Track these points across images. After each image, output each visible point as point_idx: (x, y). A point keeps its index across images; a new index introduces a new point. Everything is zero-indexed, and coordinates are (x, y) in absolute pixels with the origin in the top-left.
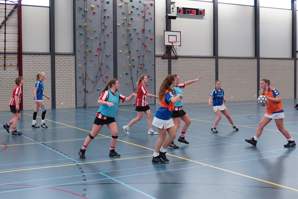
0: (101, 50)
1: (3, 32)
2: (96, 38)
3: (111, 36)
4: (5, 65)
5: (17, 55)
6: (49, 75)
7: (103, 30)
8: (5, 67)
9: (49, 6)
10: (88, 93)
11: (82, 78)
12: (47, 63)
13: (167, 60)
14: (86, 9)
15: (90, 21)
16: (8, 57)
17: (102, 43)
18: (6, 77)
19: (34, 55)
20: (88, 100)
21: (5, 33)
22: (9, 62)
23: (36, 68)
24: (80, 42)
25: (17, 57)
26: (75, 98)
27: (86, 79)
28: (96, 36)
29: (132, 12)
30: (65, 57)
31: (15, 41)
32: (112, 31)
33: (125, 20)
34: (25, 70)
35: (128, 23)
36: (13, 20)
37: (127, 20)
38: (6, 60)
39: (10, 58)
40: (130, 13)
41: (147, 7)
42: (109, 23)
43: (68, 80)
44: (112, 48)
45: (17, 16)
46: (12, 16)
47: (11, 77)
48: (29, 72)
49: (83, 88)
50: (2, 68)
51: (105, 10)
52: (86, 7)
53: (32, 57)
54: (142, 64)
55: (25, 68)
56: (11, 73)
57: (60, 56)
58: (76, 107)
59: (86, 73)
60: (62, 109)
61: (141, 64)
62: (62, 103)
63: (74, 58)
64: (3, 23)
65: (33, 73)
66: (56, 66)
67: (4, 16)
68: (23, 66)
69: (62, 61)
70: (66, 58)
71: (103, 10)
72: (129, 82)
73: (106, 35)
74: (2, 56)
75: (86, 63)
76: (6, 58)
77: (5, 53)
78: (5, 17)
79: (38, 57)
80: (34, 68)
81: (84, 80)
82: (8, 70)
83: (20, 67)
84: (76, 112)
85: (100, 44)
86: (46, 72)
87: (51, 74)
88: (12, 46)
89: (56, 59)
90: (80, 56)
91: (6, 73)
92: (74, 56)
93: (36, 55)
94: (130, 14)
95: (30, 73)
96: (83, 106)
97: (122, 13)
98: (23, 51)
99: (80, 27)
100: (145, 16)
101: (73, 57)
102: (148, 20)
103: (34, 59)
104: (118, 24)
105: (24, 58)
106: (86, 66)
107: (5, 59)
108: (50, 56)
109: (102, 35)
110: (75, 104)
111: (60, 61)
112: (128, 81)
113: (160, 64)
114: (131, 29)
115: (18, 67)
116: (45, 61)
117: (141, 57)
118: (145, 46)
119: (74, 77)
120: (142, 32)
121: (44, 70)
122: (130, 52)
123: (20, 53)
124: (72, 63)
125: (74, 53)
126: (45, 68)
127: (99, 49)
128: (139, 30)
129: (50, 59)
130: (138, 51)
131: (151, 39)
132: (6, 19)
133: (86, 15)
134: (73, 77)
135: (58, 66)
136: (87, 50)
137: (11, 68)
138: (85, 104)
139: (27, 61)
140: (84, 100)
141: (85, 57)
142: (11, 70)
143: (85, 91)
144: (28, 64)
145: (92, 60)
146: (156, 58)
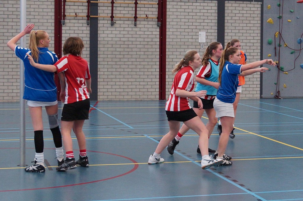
4: (136, 18)
8: (136, 21)
10: (283, 71)
11: (274, 43)
12: (210, 14)
18: (138, 39)
20: (283, 84)
22: (143, 13)
23: (191, 24)
25: (158, 4)
26: (259, 79)
27: (280, 46)
34: (172, 27)
38: (138, 9)
39: (144, 4)
43: (248, 48)
47: (146, 40)
48: (179, 30)
50: (131, 23)
55: (171, 23)
56: (146, 33)
58: (261, 97)
59: (280, 34)
63: (260, 6)
65: (184, 34)
66: (226, 21)
68: (167, 20)
69: (238, 12)
70: (244, 5)
74: (131, 2)
75: (281, 15)
76: (138, 5)
79: (194, 4)
80: (187, 24)
81: (278, 48)
82: (140, 26)
83: (162, 21)
84: (261, 106)
86: (209, 31)
89: (226, 8)
90: (270, 3)
91: (138, 33)
92: (260, 3)
95: (179, 33)
96: (273, 96)
101: (258, 5)
103: (187, 7)
107: (136, 7)
108: (216, 2)
110: (259, 92)
111: (233, 11)
115: (158, 21)
119: (259, 41)
121: (205, 27)
124: (256, 15)
126: (206, 24)
129: (216, 8)
134: (256, 41)
135: (229, 21)
137: (146, 23)
138: (278, 92)
139: (175, 10)
140: (275, 84)
141: (280, 5)
142: (146, 26)
143: (279, 69)
144: (176, 17)
145: (292, 11)
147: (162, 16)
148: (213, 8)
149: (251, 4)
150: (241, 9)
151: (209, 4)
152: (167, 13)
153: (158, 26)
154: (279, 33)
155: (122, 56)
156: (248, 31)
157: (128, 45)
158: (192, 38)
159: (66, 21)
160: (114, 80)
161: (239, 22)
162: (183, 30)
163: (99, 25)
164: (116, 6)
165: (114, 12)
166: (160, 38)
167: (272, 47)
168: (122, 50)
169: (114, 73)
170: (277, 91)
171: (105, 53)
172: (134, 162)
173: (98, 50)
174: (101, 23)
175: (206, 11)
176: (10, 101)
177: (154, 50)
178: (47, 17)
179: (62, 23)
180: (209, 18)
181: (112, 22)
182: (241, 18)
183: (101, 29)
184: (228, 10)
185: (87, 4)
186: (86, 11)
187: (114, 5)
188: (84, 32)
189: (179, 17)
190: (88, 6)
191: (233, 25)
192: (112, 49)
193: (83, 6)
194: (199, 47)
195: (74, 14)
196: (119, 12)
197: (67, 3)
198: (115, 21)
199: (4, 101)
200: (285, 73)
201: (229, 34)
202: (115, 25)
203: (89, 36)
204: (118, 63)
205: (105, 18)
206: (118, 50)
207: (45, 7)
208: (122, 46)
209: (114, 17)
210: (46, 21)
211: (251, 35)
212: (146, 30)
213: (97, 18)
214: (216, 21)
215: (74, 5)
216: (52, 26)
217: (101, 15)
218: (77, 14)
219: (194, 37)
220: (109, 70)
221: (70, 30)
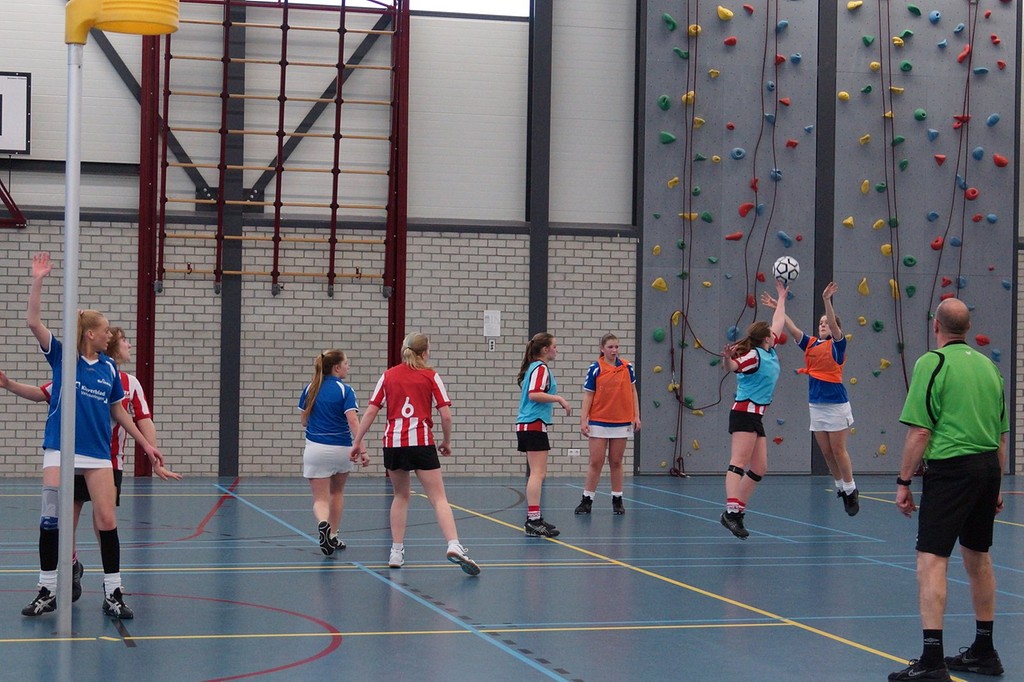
0: (758, 212)
1: (330, 129)
2: (738, 157)
3: (808, 149)
4: (331, 276)
5: (384, 232)
6: (520, 324)
7: (771, 121)
8: (331, 283)
9: (527, 14)
10: (691, 408)
11: (668, 340)
12: (512, 269)
14: (692, 27)
15: (713, 79)
16: (346, 238)
17: (764, 183)
18: (336, 329)
19: (456, 235)
20: (691, 441)
21: (337, 137)
22: (349, 263)
23: (466, 291)
24: (663, 178)
25: (386, 243)
27: (683, 346)
28: (736, 149)
29: (907, 36)
30: (594, 244)
31: (380, 170)
32: (812, 125)
33: (874, 72)
34: (418, 298)
35: (887, 88)
36: (374, 78)
37: (885, 71)
38: (337, 255)
39: (353, 243)
40: (898, 40)
41: (982, 14)
42: (800, 89)
44: (810, 207)
45: (389, 60)
46: (368, 61)
47: (356, 329)
48: (435, 306)
49: (671, 387)
50: (320, 289)
51: (780, 30)
52: (693, 17)
53: (446, 242)
54: (952, 279)
55: (418, 290)
56: (356, 313)
57: (571, 237)
58: (636, 473)
59: (684, 317)
60: (571, 479)
61: (949, 282)
62: (574, 453)
63: (634, 247)
64: (329, 93)
65: (448, 315)
66: (550, 285)
67: (337, 62)
68: (408, 281)
69: (579, 261)
70: (597, 246)
71: (772, 27)
72: (887, 365)
73: (782, 141)
74: (320, 237)
75: (686, 269)
76: (337, 246)
77: (334, 224)
78: (340, 66)
79: (474, 243)
80: (454, 291)
81: (678, 351)
82: (342, 296)
83: (394, 285)
85: (754, 187)
86: (509, 308)
87: (527, 317)
88: (365, 195)
89: (551, 253)
90: (658, 240)
91: (337, 312)
92: (633, 240)
93: (464, 235)
94: (898, 47)
95: (435, 314)
96: (667, 470)
97: (861, 41)
98: (408, 216)
99: (665, 106)
100: (970, 53)
101: (629, 246)
102: (983, 72)
103: (455, 250)
104: (843, 93)
105: (415, 243)
106: (686, 288)
107: (332, 251)
108: (527, 237)
109: (766, 143)
110: (632, 460)
111: (570, 261)
112: (884, 361)
114: (903, 114)
115: (385, 285)
116: (502, 260)
117: (947, 247)
118: (971, 197)
119: (632, 334)
120: (955, 128)
121: (500, 300)
122: (893, 224)
123: (396, 225)
124: (625, 271)
125: (635, 227)
126: (502, 292)
127: (750, 207)
128: (941, 119)
129: (527, 252)
130: (932, 218)
131: (1000, 164)
132: (343, 72)
133: (692, 54)
134: (624, 334)
135: (559, 285)
136: (694, 215)
137: (357, 288)
138: (678, 461)
139: (427, 257)
140: (671, 439)
141: (683, 244)
142: (357, 296)
143: (681, 402)
144: (428, 274)
145: (714, 259)
146: (1019, 251)
147: (395, 273)
148: (519, 252)
149: (612, 242)
150: (588, 254)
151: (510, 244)
152: (409, 265)
153: (385, 296)
154: (682, 313)
155: (297, 369)
156: (604, 310)
157: (313, 341)
158: (468, 327)
159: (166, 284)
160: (277, 427)
161: (582, 286)
162: (446, 307)
163: (244, 294)
164: (285, 247)
165: (281, 261)
166: (389, 326)
167: (665, 347)
168: (299, 353)
169: (277, 411)
170: (677, 458)
171: (258, 360)
172: (333, 630)
173: (242, 353)
174: (248, 289)
175: (501, 260)
176: (31, 475)
177: (376, 354)
178: (121, 275)
179: (156, 289)
180: (509, 276)
181: (275, 286)
182: (587, 278)
183: (248, 302)
184: (555, 256)
185: (215, 243)
186: (214, 260)
187: (281, 244)
188: (209, 310)
189: (435, 274)
190: (219, 247)
191: (568, 293)
192: (273, 352)
193: (205, 247)
194: (483, 347)
195: (185, 267)
196: (291, 262)
197: (167, 241)
198: (282, 285)
199: (17, 475)
200: (695, 412)
201: (558, 317)
202: (283, 294)
203: (218, 319)
204: (287, 386)
205: (258, 277)
206: (288, 353)
207: (117, 249)
208: (297, 345)
209: (279, 274)
210: (117, 283)
211: (613, 318)
212: (357, 305)
213: (238, 278)
214: (527, 285)
215: (185, 246)
216: (131, 295)
217: (249, 269)
218: (192, 266)
219: (472, 323)
220: (267, 402)
221: (174, 304)
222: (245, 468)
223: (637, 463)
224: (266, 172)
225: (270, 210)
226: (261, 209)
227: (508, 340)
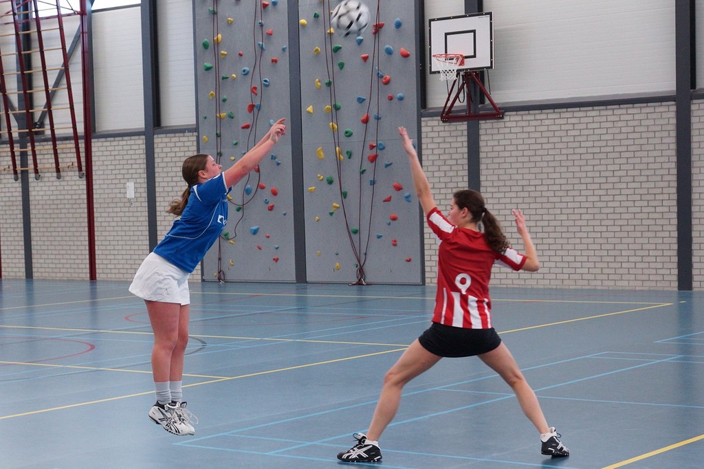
2: (246, 73)
3: (284, 64)
6: (143, 190)
12: (138, 157)
13: (463, 127)
15: (230, 24)
20: (228, 261)
32: (286, 46)
42: (277, 22)
44: (287, 102)
57: (165, 135)
58: (203, 280)
63: (195, 138)
66: (156, 165)
69: (169, 150)
70: (176, 139)
79: (121, 143)
80: (113, 172)
86: (138, 181)
87: (146, 185)
89: (155, 146)
90: (205, 133)
92: (195, 134)
93: (116, 139)
101: (190, 138)
103: (113, 148)
104: (303, 21)
108: (143, 137)
112: (335, 204)
113: (440, 140)
117: (371, 120)
118: (385, 83)
120: (374, 33)
121: (133, 176)
125: (197, 126)
130: (360, 101)
131: (406, 55)
135: (160, 165)
145: (235, 142)
146: (422, 119)
149: (184, 136)
150: (173, 145)
151: (136, 142)
158: (120, 193)
171: (37, 216)
194: (128, 205)
219: (122, 191)
220: (41, 238)
222: (35, 275)
223: (202, 274)
224: (43, 112)
225: (48, 132)
226: (43, 133)
227: (139, 200)
